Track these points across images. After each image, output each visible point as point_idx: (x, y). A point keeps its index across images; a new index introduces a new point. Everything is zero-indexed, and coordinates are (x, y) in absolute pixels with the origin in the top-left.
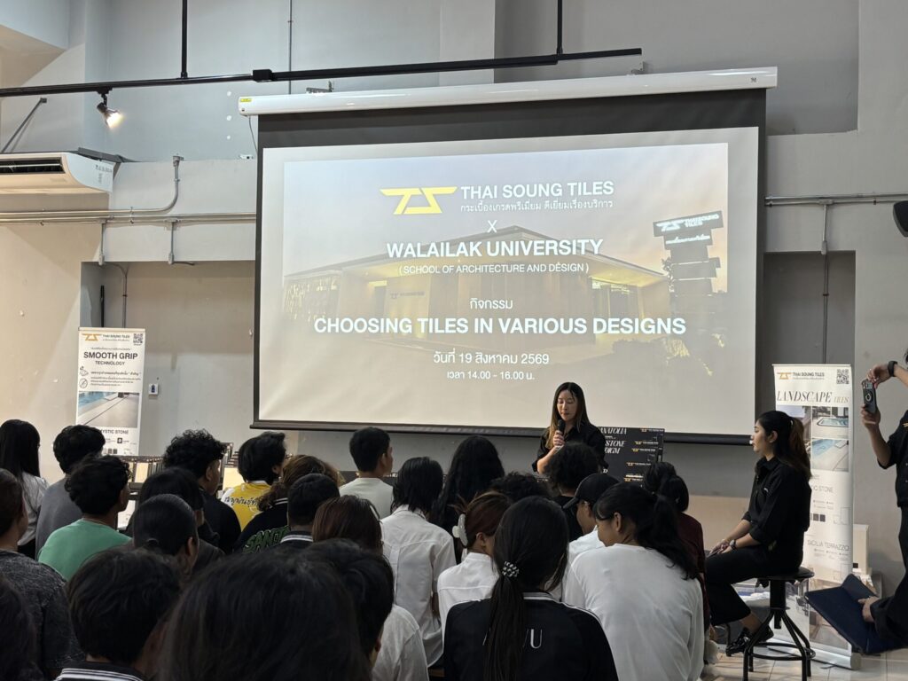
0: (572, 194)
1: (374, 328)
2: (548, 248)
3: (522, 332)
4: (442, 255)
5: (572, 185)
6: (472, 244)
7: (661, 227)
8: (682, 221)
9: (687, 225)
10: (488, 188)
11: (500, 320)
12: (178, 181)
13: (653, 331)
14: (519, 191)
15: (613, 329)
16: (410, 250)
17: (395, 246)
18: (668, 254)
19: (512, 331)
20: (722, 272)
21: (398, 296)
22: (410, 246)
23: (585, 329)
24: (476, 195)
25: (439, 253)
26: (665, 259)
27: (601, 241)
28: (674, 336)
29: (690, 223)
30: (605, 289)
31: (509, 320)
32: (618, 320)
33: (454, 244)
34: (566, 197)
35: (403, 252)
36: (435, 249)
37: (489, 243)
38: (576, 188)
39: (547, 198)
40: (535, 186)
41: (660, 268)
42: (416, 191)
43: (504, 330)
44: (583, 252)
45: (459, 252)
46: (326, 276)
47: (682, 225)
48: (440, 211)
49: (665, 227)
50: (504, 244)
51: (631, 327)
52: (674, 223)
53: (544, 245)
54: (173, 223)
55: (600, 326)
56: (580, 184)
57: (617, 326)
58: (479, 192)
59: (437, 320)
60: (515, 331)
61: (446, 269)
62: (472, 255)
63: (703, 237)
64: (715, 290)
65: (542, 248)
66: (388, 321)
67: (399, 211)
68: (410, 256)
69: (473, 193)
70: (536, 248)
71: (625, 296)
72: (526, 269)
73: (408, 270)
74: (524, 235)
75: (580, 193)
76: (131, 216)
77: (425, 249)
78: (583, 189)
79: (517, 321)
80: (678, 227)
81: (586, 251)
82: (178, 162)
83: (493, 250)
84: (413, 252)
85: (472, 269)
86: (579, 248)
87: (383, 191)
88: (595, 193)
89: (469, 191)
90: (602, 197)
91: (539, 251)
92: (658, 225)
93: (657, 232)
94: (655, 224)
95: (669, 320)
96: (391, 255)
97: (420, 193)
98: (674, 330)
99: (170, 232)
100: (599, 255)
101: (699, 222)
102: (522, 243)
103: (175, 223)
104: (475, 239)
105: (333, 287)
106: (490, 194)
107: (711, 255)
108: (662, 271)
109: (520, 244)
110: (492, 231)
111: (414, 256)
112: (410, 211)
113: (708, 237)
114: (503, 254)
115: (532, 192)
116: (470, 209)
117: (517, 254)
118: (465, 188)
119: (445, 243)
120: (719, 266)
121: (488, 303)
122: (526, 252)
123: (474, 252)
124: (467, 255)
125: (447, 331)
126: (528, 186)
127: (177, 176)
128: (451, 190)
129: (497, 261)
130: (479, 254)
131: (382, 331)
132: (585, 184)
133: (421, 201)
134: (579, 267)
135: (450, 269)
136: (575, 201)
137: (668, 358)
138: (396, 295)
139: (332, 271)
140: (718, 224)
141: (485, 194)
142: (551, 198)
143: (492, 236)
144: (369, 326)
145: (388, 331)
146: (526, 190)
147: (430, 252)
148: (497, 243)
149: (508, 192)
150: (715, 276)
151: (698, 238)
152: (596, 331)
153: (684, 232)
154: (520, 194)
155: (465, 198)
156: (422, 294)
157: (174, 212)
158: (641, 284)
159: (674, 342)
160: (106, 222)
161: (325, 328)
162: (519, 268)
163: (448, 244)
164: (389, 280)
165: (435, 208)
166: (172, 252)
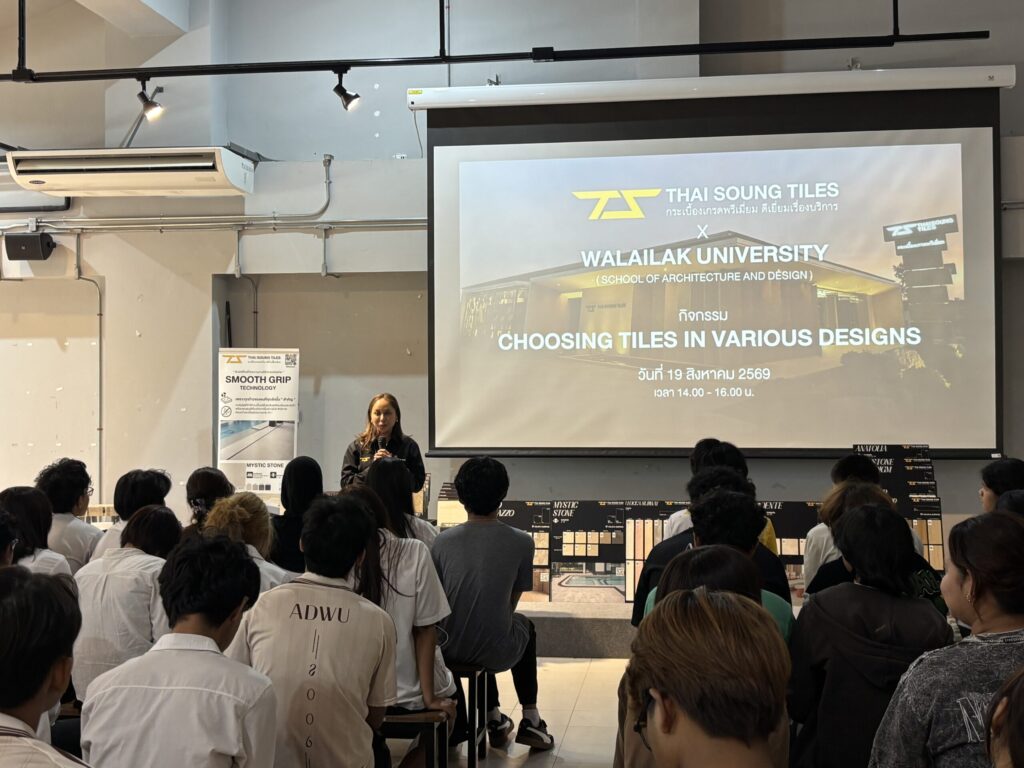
0: (793, 196)
1: (568, 344)
2: (766, 255)
3: (739, 345)
4: (646, 263)
5: (792, 186)
6: (679, 250)
7: (892, 232)
8: (914, 225)
9: (919, 229)
10: (697, 190)
11: (714, 333)
12: (330, 182)
13: (885, 342)
14: (733, 193)
15: (841, 340)
16: (608, 258)
17: (591, 254)
18: (899, 260)
19: (727, 345)
20: (958, 278)
21: (596, 309)
22: (608, 253)
23: (810, 341)
24: (683, 198)
25: (643, 261)
26: (897, 265)
27: (826, 246)
28: (908, 346)
29: (923, 227)
30: (831, 297)
31: (724, 333)
32: (846, 330)
33: (660, 251)
34: (785, 200)
35: (601, 260)
36: (638, 256)
37: (699, 250)
38: (797, 189)
39: (764, 201)
40: (751, 188)
41: (891, 275)
42: (615, 194)
43: (719, 344)
44: (806, 259)
45: (665, 259)
46: (512, 288)
47: (915, 230)
48: (642, 216)
49: (896, 231)
50: (716, 250)
51: (861, 338)
52: (906, 227)
53: (762, 251)
54: (326, 230)
55: (827, 338)
56: (801, 186)
57: (846, 337)
58: (687, 195)
59: (641, 334)
60: (731, 344)
61: (650, 279)
62: (679, 262)
63: (937, 242)
64: (951, 298)
65: (760, 254)
66: (585, 335)
67: (594, 216)
68: (608, 265)
69: (680, 195)
70: (753, 255)
71: (854, 304)
72: (742, 278)
73: (606, 280)
74: (739, 240)
75: (801, 196)
76: (272, 222)
77: (625, 257)
78: (804, 191)
79: (733, 333)
80: (910, 232)
81: (809, 257)
82: (330, 161)
83: (704, 257)
84: (612, 261)
85: (680, 278)
86: (801, 255)
87: (575, 194)
88: (818, 195)
89: (675, 194)
90: (827, 200)
91: (756, 257)
92: (889, 229)
93: (888, 237)
94: (885, 228)
95: (902, 330)
96: (587, 264)
97: (619, 196)
98: (909, 340)
99: (321, 240)
100: (824, 261)
101: (932, 226)
102: (737, 249)
103: (328, 231)
104: (683, 245)
105: (520, 300)
106: (700, 196)
107: (946, 260)
108: (894, 278)
109: (735, 251)
110: (703, 237)
111: (613, 264)
112: (607, 216)
113: (942, 242)
114: (715, 261)
115: (747, 195)
116: (677, 212)
117: (732, 261)
118: (671, 191)
119: (649, 250)
120: (955, 272)
121: (700, 315)
122: (742, 260)
123: (683, 259)
124: (674, 263)
125: (654, 346)
126: (743, 188)
127: (328, 177)
128: (655, 192)
129: (709, 269)
130: (689, 262)
131: (578, 347)
132: (807, 186)
133: (621, 204)
134: (801, 275)
135: (655, 278)
136: (796, 204)
137: (903, 370)
138: (593, 307)
139: (518, 283)
140: (953, 228)
141: (694, 197)
142: (769, 201)
143: (702, 242)
144: (562, 341)
145: (584, 347)
146: (740, 192)
147: (632, 260)
148: (709, 250)
149: (721, 194)
150: (951, 282)
151: (932, 243)
152: (822, 343)
153: (917, 236)
154: (734, 196)
155: (671, 200)
156: (624, 305)
157: (325, 218)
158: (871, 292)
159: (908, 353)
160: (243, 227)
161: (511, 345)
162: (736, 277)
163: (652, 251)
164: (585, 291)
165: (636, 213)
166: (325, 263)
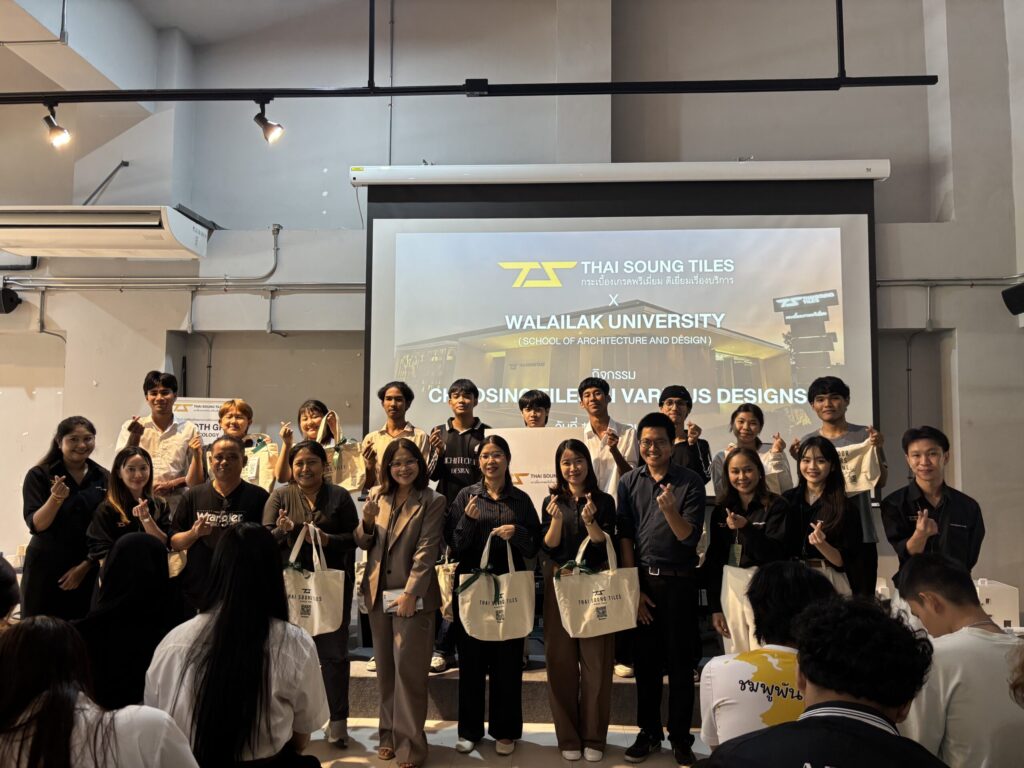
0: (693, 270)
1: (492, 398)
2: (670, 321)
3: (645, 401)
4: (563, 327)
5: (693, 262)
6: (593, 317)
7: (780, 304)
8: (800, 298)
9: (805, 302)
10: (608, 263)
11: (623, 390)
12: (278, 249)
13: (776, 401)
15: (737, 399)
16: (529, 322)
17: (514, 318)
18: (787, 329)
19: (636, 401)
20: (839, 345)
21: (518, 367)
22: (529, 318)
23: (709, 399)
24: (597, 270)
25: (560, 325)
26: (786, 333)
28: (796, 405)
29: (808, 300)
30: (728, 361)
31: (632, 390)
32: (741, 390)
33: (575, 317)
34: (687, 274)
35: (523, 323)
36: (556, 321)
37: (610, 317)
38: (697, 265)
39: (668, 274)
41: (781, 341)
42: (536, 265)
43: (628, 400)
44: (705, 326)
45: (580, 324)
46: (441, 347)
47: (801, 302)
48: (560, 285)
49: (784, 303)
50: (626, 317)
51: (754, 397)
52: (793, 300)
53: (666, 319)
54: (272, 292)
55: (724, 396)
56: (701, 262)
57: (741, 396)
58: (600, 267)
59: (558, 390)
60: (639, 401)
61: (566, 341)
62: (593, 327)
63: (821, 314)
64: (833, 363)
65: (664, 321)
66: (508, 391)
67: (517, 284)
68: (529, 328)
69: (593, 267)
70: (658, 321)
71: (749, 367)
72: (648, 342)
73: (528, 341)
74: (646, 308)
75: (701, 270)
76: (224, 283)
77: (545, 321)
78: (704, 266)
79: (640, 391)
80: (796, 304)
81: (708, 324)
82: (278, 230)
83: (615, 323)
84: (532, 324)
85: (593, 341)
86: (701, 322)
87: (501, 264)
88: (716, 270)
89: (589, 266)
90: (723, 274)
91: (661, 324)
92: (778, 301)
93: (777, 308)
94: (774, 300)
95: (791, 391)
96: (510, 327)
98: (796, 400)
99: (268, 301)
100: (721, 328)
101: (815, 299)
102: (645, 316)
104: (596, 312)
105: (449, 358)
106: (611, 269)
107: (829, 329)
108: (783, 345)
109: (642, 317)
110: (614, 305)
111: (534, 327)
112: (530, 284)
113: (825, 314)
114: (625, 326)
115: (653, 268)
116: (591, 282)
118: (586, 263)
119: (565, 315)
120: (836, 340)
121: (611, 374)
123: (596, 325)
124: (588, 327)
125: (569, 401)
126: (649, 262)
127: (276, 245)
128: (571, 265)
129: (619, 333)
130: (601, 327)
131: (501, 401)
132: (706, 262)
133: (540, 274)
134: (701, 340)
135: (571, 341)
136: (696, 277)
138: (515, 365)
139: (448, 342)
140: (834, 301)
141: (606, 269)
142: (673, 274)
143: (613, 309)
145: (507, 401)
146: (647, 266)
147: (550, 324)
148: (619, 316)
150: (833, 350)
151: (815, 314)
152: (720, 401)
153: (802, 308)
154: (641, 269)
155: (586, 272)
156: (543, 364)
157: (272, 280)
158: (763, 357)
159: (796, 411)
160: (196, 289)
161: (440, 398)
162: (642, 340)
163: (568, 317)
164: (507, 351)
165: (554, 282)
166: (270, 321)
